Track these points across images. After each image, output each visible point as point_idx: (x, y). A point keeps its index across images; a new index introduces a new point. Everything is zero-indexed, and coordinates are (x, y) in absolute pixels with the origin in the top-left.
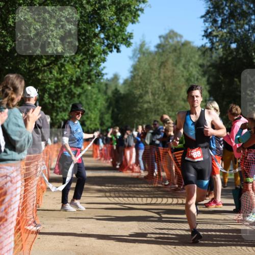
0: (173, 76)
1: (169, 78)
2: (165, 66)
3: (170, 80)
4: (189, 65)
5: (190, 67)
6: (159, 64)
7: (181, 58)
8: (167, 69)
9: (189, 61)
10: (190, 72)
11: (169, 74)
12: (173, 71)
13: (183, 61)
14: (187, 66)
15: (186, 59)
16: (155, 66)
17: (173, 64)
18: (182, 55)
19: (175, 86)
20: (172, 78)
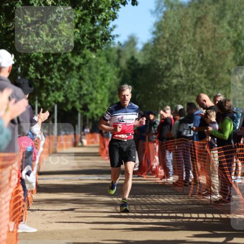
0: (214, 37)
1: (208, 40)
2: (202, 24)
3: (210, 43)
4: (237, 21)
5: (238, 24)
6: (195, 20)
7: (226, 12)
8: (206, 28)
9: (237, 16)
10: (239, 31)
11: (208, 35)
12: (215, 30)
13: (229, 16)
14: (234, 23)
15: (232, 12)
16: (189, 23)
17: (214, 21)
18: (227, 7)
19: (217, 52)
20: (213, 40)
